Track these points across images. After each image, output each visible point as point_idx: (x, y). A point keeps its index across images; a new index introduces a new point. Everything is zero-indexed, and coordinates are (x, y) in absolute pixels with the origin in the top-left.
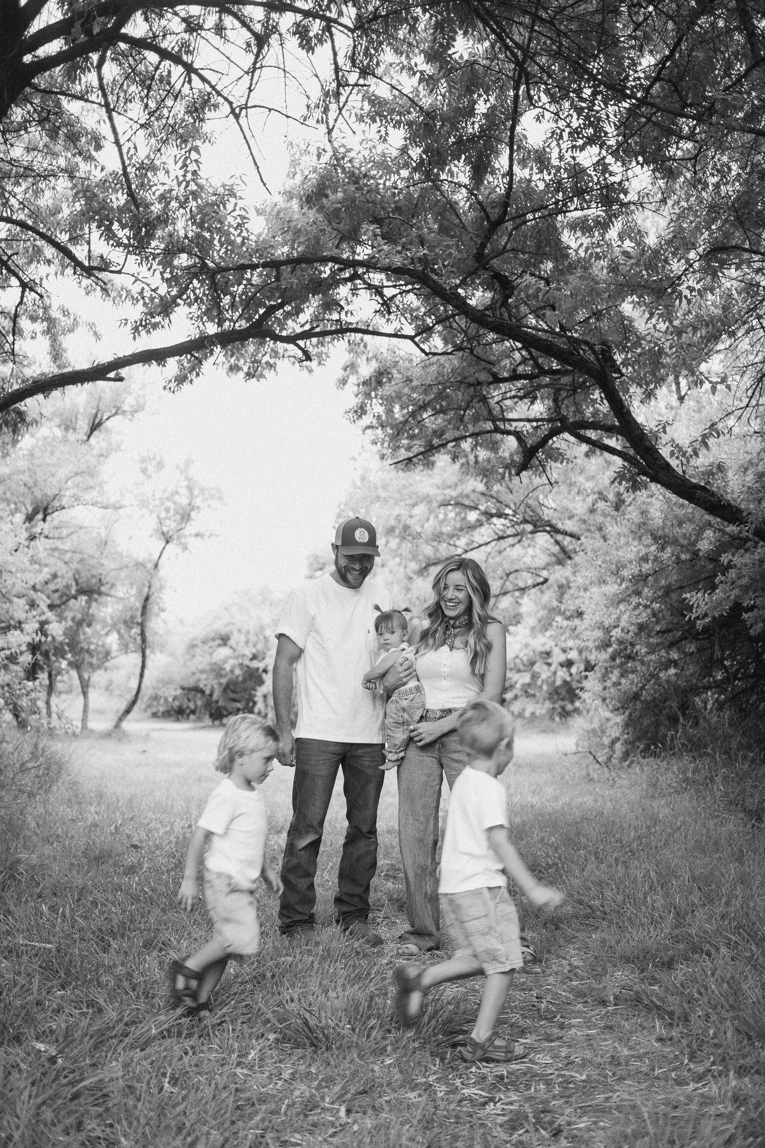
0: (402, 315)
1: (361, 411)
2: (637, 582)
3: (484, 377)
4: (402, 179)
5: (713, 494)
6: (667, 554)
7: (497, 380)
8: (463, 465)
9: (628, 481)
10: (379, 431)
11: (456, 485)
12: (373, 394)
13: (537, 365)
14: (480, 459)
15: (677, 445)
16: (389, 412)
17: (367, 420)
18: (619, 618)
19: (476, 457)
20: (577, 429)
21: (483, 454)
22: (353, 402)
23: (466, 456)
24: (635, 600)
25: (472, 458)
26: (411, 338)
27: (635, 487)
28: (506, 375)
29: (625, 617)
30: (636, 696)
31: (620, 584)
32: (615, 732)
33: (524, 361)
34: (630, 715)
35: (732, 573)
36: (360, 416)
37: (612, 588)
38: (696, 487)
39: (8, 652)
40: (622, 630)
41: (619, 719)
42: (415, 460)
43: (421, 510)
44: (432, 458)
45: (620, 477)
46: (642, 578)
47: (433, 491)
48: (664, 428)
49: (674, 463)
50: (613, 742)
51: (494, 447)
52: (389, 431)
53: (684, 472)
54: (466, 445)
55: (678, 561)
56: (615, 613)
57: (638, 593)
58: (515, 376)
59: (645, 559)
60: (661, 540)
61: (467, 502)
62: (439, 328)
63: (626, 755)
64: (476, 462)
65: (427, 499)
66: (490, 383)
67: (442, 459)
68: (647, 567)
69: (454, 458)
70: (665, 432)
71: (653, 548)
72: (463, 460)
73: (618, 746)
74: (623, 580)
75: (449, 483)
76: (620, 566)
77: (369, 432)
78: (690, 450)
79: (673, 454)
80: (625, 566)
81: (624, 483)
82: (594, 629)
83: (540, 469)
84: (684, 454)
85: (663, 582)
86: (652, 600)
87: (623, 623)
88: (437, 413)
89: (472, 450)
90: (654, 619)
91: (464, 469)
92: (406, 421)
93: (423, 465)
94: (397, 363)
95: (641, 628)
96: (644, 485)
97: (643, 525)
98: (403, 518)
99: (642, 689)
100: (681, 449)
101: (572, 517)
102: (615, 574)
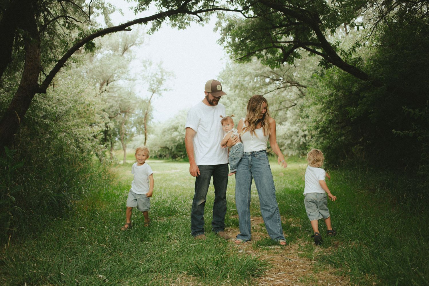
0: (238, 3)
1: (223, 40)
2: (329, 104)
3: (269, 26)
5: (357, 69)
6: (339, 94)
7: (275, 27)
8: (262, 60)
10: (230, 48)
11: (261, 69)
12: (227, 34)
13: (289, 21)
14: (269, 58)
15: (343, 51)
16: (234, 40)
17: (225, 43)
18: (322, 118)
19: (267, 57)
20: (305, 45)
21: (269, 56)
22: (220, 37)
23: (263, 57)
24: (328, 111)
25: (265, 57)
26: (241, 11)
27: (327, 67)
28: (278, 25)
29: (324, 117)
30: (329, 148)
31: (322, 105)
33: (284, 19)
34: (327, 155)
35: (365, 99)
36: (223, 43)
37: (319, 106)
38: (350, 66)
39: (93, 134)
40: (323, 123)
42: (244, 59)
43: (247, 78)
44: (251, 58)
45: (321, 64)
46: (330, 103)
47: (252, 71)
48: (338, 44)
49: (342, 57)
51: (273, 53)
52: (234, 48)
53: (346, 61)
54: (263, 53)
55: (344, 96)
56: (320, 116)
57: (329, 108)
58: (281, 26)
59: (331, 95)
60: (337, 87)
61: (265, 75)
62: (251, 7)
64: (267, 59)
65: (249, 74)
66: (272, 28)
67: (254, 59)
68: (332, 98)
69: (259, 58)
70: (339, 46)
71: (335, 91)
72: (261, 59)
74: (323, 103)
75: (258, 68)
76: (322, 98)
77: (226, 49)
78: (348, 52)
79: (341, 54)
80: (324, 98)
81: (323, 66)
82: (313, 122)
83: (291, 61)
84: (346, 54)
85: (339, 104)
86: (334, 110)
87: (324, 120)
88: (252, 41)
89: (265, 54)
90: (335, 118)
91: (262, 62)
92: (240, 44)
93: (247, 61)
94: (236, 22)
95: (331, 122)
96: (331, 66)
97: (331, 82)
98: (241, 82)
99: (331, 145)
100: (344, 52)
101: (304, 80)
102: (320, 101)
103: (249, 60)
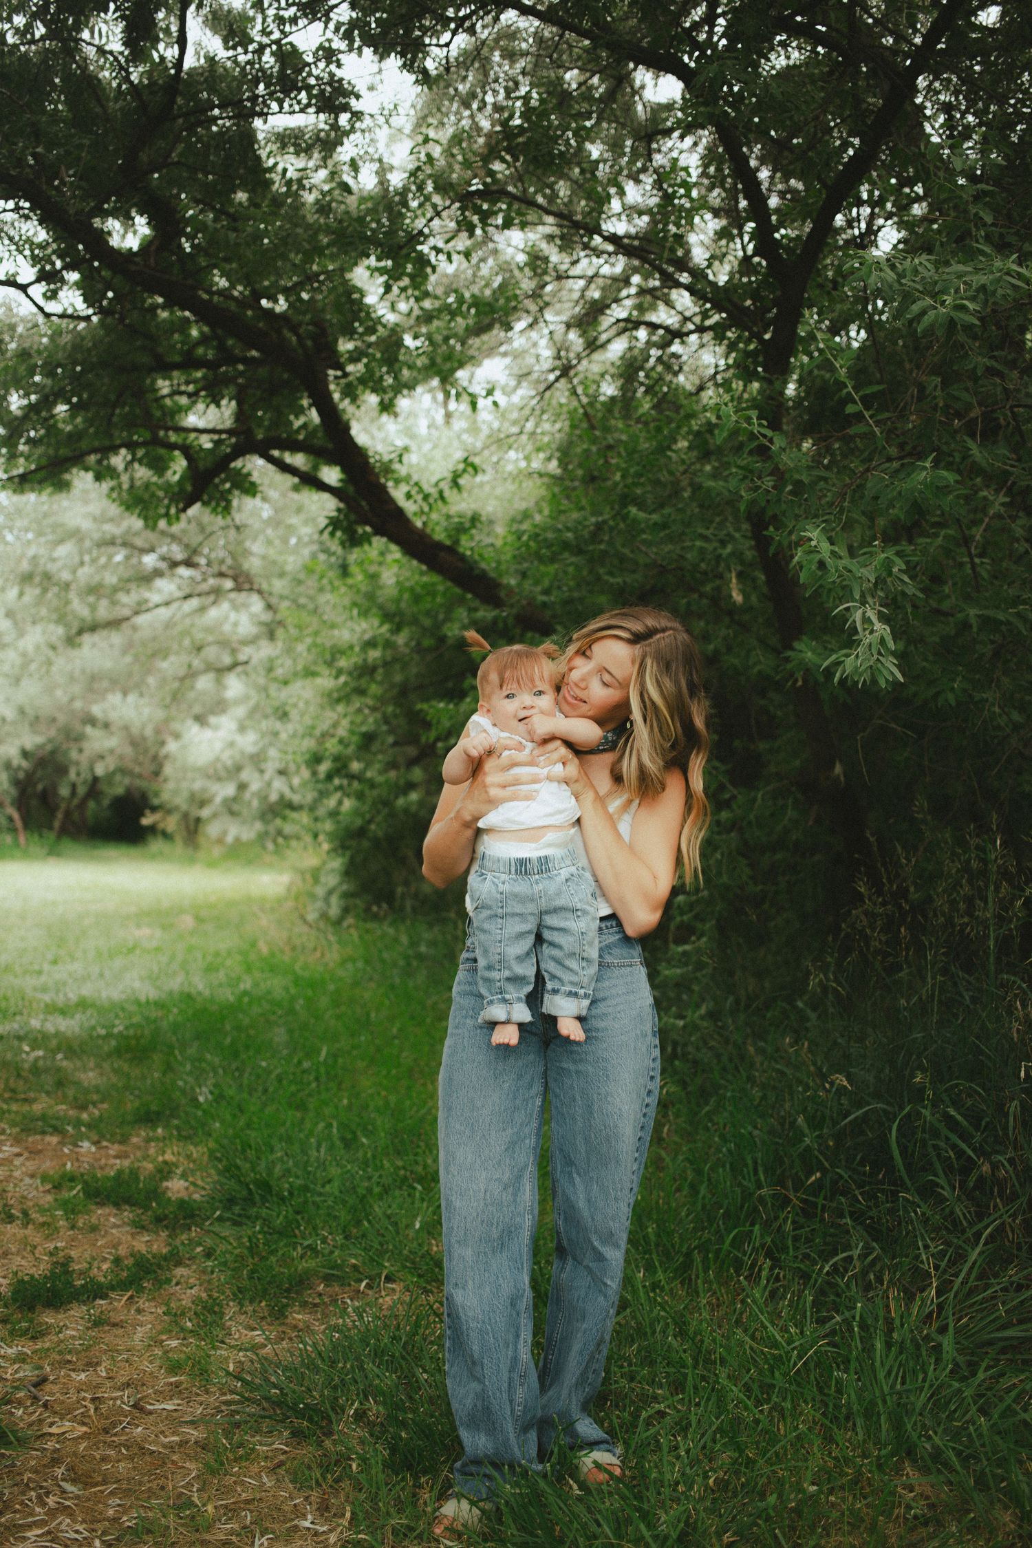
0: (21, 252)
2: (360, 676)
3: (145, 359)
4: (17, 31)
5: (462, 558)
6: (401, 639)
7: (165, 368)
8: (112, 489)
9: (344, 531)
11: (116, 518)
13: (222, 348)
14: (138, 483)
15: (417, 484)
18: (335, 725)
19: (132, 479)
20: (270, 447)
21: (142, 473)
23: (118, 476)
24: (357, 703)
25: (125, 478)
26: (23, 288)
27: (353, 541)
28: (177, 359)
29: (345, 723)
30: (361, 832)
31: (337, 677)
32: (332, 880)
33: (204, 340)
34: (352, 858)
37: (326, 682)
38: (439, 546)
40: (341, 741)
41: (337, 863)
42: (39, 475)
43: (63, 551)
44: (67, 476)
45: (334, 523)
46: (366, 671)
47: (86, 525)
48: (401, 456)
49: (409, 507)
50: (330, 892)
51: (159, 466)
53: (423, 524)
54: (118, 460)
55: (419, 649)
56: (330, 716)
57: (361, 692)
58: (189, 363)
59: (371, 644)
60: (394, 617)
61: (138, 543)
62: (73, 276)
63: (346, 910)
64: (132, 486)
65: (75, 534)
66: (155, 368)
67: (82, 480)
68: (374, 654)
69: (98, 478)
70: (401, 462)
71: (384, 629)
72: (110, 482)
73: (335, 900)
74: (340, 672)
75: (107, 514)
76: (337, 651)
78: (433, 491)
79: (409, 496)
80: (342, 653)
81: (339, 534)
82: (303, 737)
83: (223, 505)
84: (426, 497)
85: (398, 678)
86: (382, 700)
87: (342, 732)
88: (74, 409)
89: (126, 469)
90: (384, 728)
91: (115, 495)
92: (25, 417)
93: (53, 485)
94: (12, 328)
95: (368, 739)
96: (366, 539)
97: (370, 596)
98: (42, 561)
99: (370, 822)
100: (421, 490)
101: (282, 575)
102: (330, 664)
103: (62, 486)
